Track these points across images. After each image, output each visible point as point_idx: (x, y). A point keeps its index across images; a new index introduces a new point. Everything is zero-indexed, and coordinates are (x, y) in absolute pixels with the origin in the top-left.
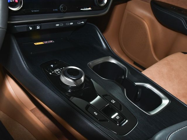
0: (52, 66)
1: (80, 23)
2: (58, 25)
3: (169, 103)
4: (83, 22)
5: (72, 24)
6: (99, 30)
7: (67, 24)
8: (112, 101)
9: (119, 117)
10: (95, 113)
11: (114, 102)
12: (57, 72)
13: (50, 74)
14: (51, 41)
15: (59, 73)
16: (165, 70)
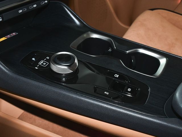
0: (34, 59)
1: (43, 3)
2: (20, 11)
3: (167, 60)
4: (46, 2)
5: (35, 6)
6: (66, 6)
7: (31, 7)
8: (115, 76)
9: (130, 89)
10: (105, 93)
11: (117, 76)
12: (42, 64)
13: (37, 68)
14: (14, 34)
15: (46, 65)
16: (142, 32)
